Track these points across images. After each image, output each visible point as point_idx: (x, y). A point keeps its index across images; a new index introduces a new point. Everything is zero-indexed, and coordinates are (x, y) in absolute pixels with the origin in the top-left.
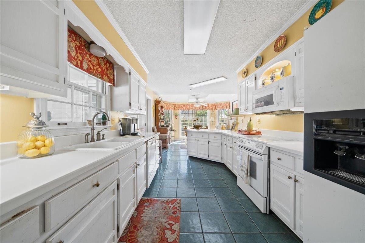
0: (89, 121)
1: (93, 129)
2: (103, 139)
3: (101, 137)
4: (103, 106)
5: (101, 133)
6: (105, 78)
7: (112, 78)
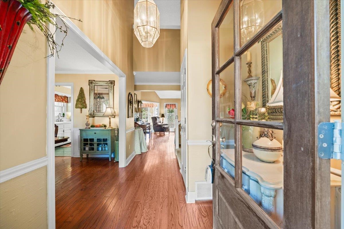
0: (58, 116)
1: (59, 118)
2: (63, 121)
3: (62, 121)
4: (64, 111)
5: (62, 120)
6: (64, 101)
7: (67, 101)
